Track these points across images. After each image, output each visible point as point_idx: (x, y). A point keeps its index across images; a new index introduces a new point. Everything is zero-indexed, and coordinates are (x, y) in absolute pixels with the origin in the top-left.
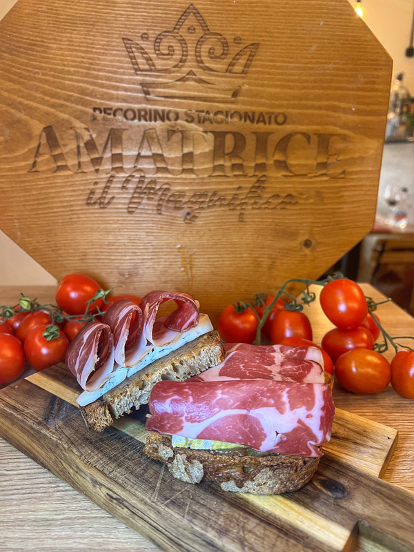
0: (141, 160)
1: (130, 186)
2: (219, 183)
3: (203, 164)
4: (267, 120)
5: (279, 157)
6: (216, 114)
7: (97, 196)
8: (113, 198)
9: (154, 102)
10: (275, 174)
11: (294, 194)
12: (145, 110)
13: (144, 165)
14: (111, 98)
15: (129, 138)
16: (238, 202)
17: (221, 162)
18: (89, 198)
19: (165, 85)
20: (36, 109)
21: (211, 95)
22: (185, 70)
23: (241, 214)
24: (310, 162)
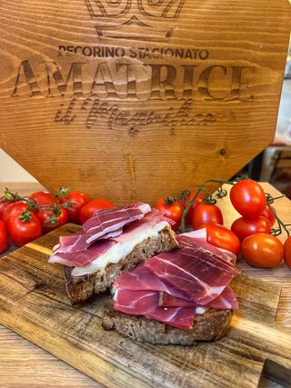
0: (96, 87)
1: (87, 107)
3: (143, 90)
4: (193, 55)
5: (202, 85)
6: (154, 50)
7: (62, 115)
8: (75, 116)
9: (105, 41)
10: (199, 98)
11: (213, 114)
12: (99, 48)
13: (98, 91)
14: (72, 38)
15: (87, 70)
16: (170, 120)
17: (158, 89)
18: (57, 117)
20: (16, 47)
21: (150, 36)
22: (130, 15)
23: (172, 129)
24: (226, 89)
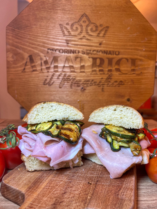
0: (65, 68)
1: (60, 77)
2: (94, 77)
3: (88, 69)
4: (112, 53)
5: (117, 67)
6: (93, 51)
7: (48, 81)
8: (54, 82)
9: (70, 47)
10: (115, 74)
11: (123, 81)
12: (67, 50)
13: (66, 70)
14: (54, 45)
15: (61, 60)
16: (102, 84)
17: (95, 69)
18: (45, 82)
19: (75, 41)
20: (26, 49)
21: (91, 44)
22: (82, 35)
23: (103, 88)
24: (128, 69)
